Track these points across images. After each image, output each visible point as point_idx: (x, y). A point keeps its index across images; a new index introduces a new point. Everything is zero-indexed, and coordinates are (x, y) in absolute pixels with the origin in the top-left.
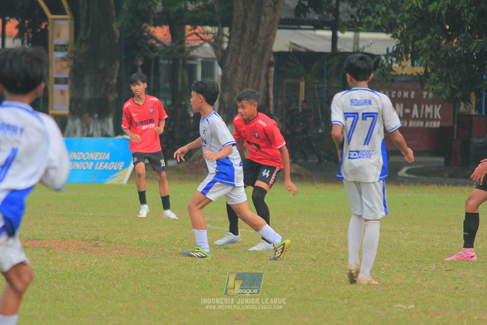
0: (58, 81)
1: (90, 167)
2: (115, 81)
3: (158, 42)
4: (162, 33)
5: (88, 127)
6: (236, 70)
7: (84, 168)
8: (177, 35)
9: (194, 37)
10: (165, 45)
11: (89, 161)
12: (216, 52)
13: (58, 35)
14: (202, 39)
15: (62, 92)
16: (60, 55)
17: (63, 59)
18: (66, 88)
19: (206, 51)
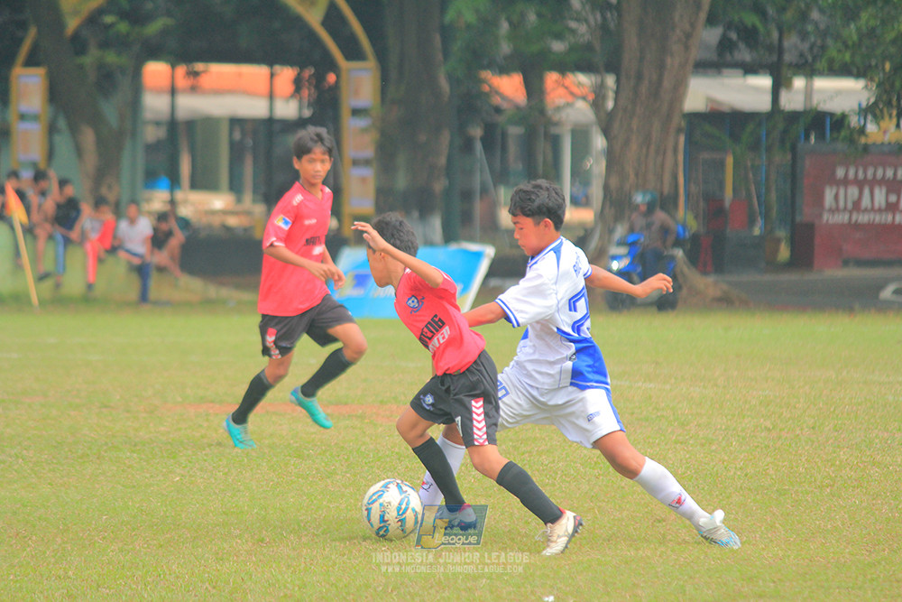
0: (355, 163)
2: (443, 161)
3: (504, 98)
4: (510, 87)
6: (628, 141)
8: (534, 88)
9: (561, 91)
10: (518, 108)
12: (596, 114)
13: (356, 93)
14: (572, 94)
15: (364, 180)
16: (361, 123)
17: (364, 131)
18: (368, 173)
19: (581, 112)
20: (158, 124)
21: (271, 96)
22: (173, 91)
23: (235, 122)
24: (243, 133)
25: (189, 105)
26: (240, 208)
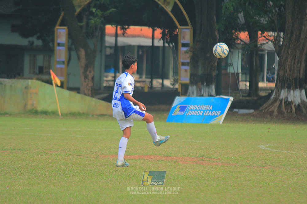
0: (183, 64)
1: (201, 114)
2: (216, 64)
3: (242, 41)
4: (244, 36)
5: (200, 90)
6: (287, 58)
7: (197, 114)
8: (253, 37)
9: (263, 38)
10: (246, 44)
11: (200, 110)
12: (275, 47)
13: (184, 38)
14: (267, 39)
15: (186, 71)
16: (185, 49)
17: (186, 52)
18: (188, 68)
19: (270, 46)
20: (110, 47)
21: (153, 38)
22: (116, 36)
23: (140, 47)
24: (143, 52)
25: (122, 41)
26: (140, 80)
